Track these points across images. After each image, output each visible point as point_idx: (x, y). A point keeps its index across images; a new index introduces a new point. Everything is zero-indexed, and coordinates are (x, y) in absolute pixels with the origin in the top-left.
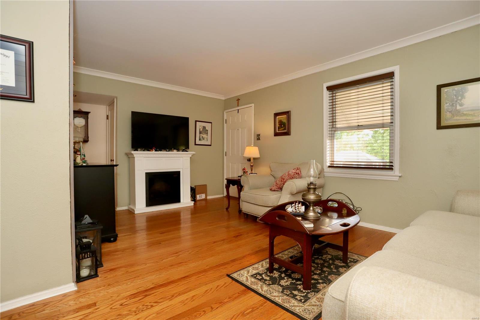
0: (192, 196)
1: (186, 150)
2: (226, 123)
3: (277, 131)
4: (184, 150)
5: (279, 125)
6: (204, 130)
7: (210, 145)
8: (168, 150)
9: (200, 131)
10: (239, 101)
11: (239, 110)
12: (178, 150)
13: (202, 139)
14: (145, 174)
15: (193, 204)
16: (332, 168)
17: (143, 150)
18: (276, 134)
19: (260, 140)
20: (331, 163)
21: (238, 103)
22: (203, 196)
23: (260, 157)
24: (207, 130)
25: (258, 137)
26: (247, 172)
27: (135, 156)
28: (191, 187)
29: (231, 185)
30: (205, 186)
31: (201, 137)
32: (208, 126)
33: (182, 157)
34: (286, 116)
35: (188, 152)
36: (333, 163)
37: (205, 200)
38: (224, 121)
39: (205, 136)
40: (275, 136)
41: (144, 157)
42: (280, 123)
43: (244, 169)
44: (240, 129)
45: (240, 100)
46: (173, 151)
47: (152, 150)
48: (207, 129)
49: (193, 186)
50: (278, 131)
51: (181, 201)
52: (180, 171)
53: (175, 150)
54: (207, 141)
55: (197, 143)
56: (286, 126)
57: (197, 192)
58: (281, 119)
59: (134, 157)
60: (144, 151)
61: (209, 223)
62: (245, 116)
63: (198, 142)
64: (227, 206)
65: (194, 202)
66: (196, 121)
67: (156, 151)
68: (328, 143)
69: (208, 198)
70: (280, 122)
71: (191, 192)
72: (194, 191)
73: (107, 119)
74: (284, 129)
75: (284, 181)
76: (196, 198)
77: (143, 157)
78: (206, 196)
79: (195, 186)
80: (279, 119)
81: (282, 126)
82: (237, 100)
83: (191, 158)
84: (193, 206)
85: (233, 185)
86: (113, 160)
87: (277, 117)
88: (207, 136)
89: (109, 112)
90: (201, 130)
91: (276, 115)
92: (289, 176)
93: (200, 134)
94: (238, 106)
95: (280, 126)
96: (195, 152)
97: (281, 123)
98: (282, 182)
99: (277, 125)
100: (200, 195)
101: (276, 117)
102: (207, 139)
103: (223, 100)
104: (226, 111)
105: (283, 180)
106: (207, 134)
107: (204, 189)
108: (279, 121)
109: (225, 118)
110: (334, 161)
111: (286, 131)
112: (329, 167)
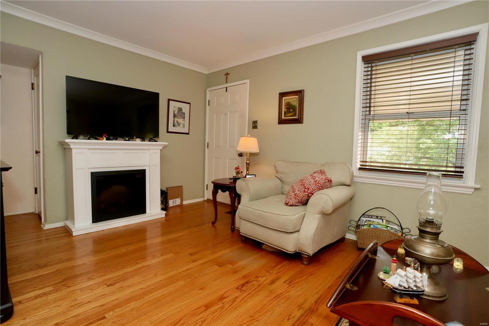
0: (162, 202)
1: (153, 139)
2: (209, 105)
3: (283, 118)
4: (151, 139)
5: (286, 108)
6: (180, 113)
7: (188, 134)
8: (127, 139)
9: (174, 114)
10: (229, 76)
11: (228, 88)
12: (143, 139)
13: (176, 124)
14: (90, 174)
15: (164, 216)
16: (363, 171)
17: (88, 137)
18: (281, 122)
19: (257, 128)
20: (362, 164)
21: (227, 78)
22: (178, 201)
23: (258, 151)
24: (184, 114)
25: (255, 125)
26: (242, 172)
27: (71, 147)
28: (161, 190)
29: (219, 191)
30: (180, 188)
31: (176, 121)
32: (185, 108)
33: (149, 149)
34: (297, 96)
35: (157, 142)
36: (364, 164)
37: (181, 206)
38: (205, 103)
39: (180, 121)
40: (279, 123)
41: (89, 149)
42: (287, 107)
43: (238, 169)
44: (229, 113)
45: (229, 74)
46: (135, 141)
47: (102, 139)
48: (184, 111)
49: (164, 189)
50: (285, 117)
51: (147, 212)
52: (145, 170)
53: (138, 139)
54: (184, 127)
55: (169, 130)
56: (296, 111)
57: (169, 198)
58: (289, 100)
59: (71, 149)
60: (89, 139)
61: (191, 254)
62: (237, 96)
63: (171, 129)
64: (214, 220)
65: (165, 212)
66: (169, 100)
67: (108, 139)
68: (358, 135)
69: (185, 202)
70: (288, 105)
71: (161, 197)
72: (165, 196)
73: (33, 89)
74: (295, 115)
75: (309, 192)
76: (169, 205)
77: (86, 148)
78: (182, 201)
79: (167, 188)
80: (287, 101)
81: (291, 110)
82: (225, 75)
83: (161, 150)
84: (164, 218)
85: (224, 191)
86: (39, 152)
87: (284, 98)
88: (184, 120)
89: (34, 78)
90: (176, 112)
91: (282, 95)
92: (316, 184)
93: (174, 117)
94: (226, 82)
95: (287, 111)
96: (167, 142)
97: (289, 107)
98: (306, 193)
99: (284, 109)
100: (174, 200)
101: (282, 98)
102: (184, 126)
103: (206, 74)
104: (210, 89)
105: (306, 190)
106: (184, 118)
107: (178, 191)
108: (286, 103)
109: (208, 99)
110: (367, 161)
111: (297, 117)
112: (360, 169)
